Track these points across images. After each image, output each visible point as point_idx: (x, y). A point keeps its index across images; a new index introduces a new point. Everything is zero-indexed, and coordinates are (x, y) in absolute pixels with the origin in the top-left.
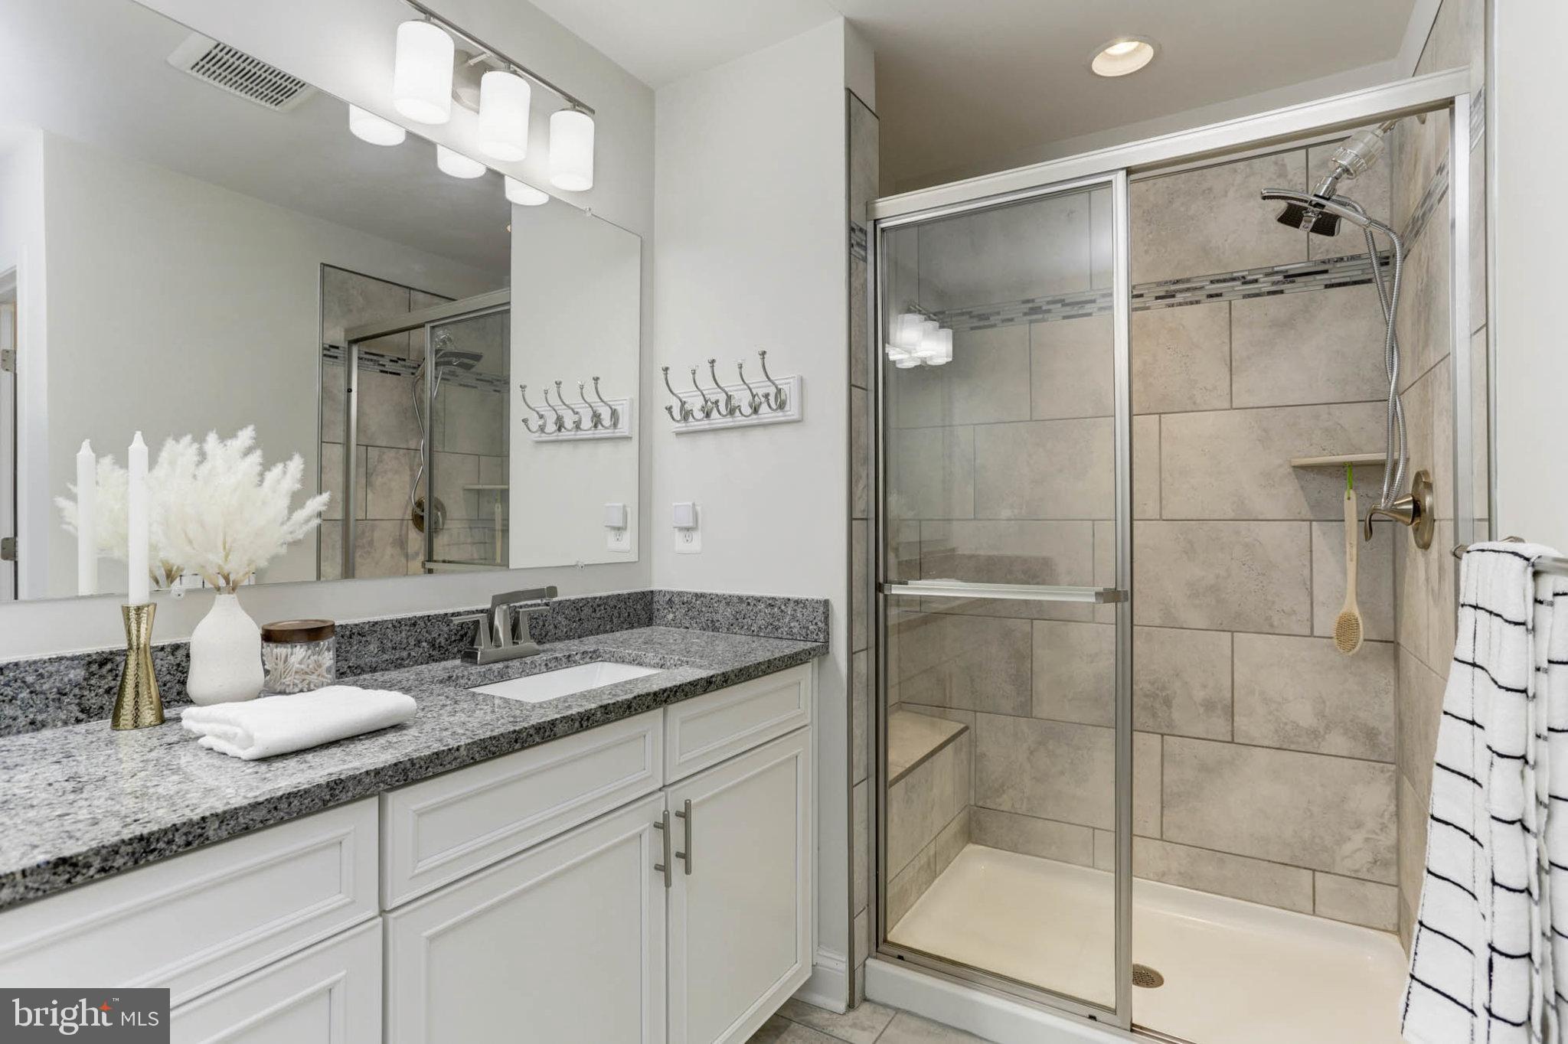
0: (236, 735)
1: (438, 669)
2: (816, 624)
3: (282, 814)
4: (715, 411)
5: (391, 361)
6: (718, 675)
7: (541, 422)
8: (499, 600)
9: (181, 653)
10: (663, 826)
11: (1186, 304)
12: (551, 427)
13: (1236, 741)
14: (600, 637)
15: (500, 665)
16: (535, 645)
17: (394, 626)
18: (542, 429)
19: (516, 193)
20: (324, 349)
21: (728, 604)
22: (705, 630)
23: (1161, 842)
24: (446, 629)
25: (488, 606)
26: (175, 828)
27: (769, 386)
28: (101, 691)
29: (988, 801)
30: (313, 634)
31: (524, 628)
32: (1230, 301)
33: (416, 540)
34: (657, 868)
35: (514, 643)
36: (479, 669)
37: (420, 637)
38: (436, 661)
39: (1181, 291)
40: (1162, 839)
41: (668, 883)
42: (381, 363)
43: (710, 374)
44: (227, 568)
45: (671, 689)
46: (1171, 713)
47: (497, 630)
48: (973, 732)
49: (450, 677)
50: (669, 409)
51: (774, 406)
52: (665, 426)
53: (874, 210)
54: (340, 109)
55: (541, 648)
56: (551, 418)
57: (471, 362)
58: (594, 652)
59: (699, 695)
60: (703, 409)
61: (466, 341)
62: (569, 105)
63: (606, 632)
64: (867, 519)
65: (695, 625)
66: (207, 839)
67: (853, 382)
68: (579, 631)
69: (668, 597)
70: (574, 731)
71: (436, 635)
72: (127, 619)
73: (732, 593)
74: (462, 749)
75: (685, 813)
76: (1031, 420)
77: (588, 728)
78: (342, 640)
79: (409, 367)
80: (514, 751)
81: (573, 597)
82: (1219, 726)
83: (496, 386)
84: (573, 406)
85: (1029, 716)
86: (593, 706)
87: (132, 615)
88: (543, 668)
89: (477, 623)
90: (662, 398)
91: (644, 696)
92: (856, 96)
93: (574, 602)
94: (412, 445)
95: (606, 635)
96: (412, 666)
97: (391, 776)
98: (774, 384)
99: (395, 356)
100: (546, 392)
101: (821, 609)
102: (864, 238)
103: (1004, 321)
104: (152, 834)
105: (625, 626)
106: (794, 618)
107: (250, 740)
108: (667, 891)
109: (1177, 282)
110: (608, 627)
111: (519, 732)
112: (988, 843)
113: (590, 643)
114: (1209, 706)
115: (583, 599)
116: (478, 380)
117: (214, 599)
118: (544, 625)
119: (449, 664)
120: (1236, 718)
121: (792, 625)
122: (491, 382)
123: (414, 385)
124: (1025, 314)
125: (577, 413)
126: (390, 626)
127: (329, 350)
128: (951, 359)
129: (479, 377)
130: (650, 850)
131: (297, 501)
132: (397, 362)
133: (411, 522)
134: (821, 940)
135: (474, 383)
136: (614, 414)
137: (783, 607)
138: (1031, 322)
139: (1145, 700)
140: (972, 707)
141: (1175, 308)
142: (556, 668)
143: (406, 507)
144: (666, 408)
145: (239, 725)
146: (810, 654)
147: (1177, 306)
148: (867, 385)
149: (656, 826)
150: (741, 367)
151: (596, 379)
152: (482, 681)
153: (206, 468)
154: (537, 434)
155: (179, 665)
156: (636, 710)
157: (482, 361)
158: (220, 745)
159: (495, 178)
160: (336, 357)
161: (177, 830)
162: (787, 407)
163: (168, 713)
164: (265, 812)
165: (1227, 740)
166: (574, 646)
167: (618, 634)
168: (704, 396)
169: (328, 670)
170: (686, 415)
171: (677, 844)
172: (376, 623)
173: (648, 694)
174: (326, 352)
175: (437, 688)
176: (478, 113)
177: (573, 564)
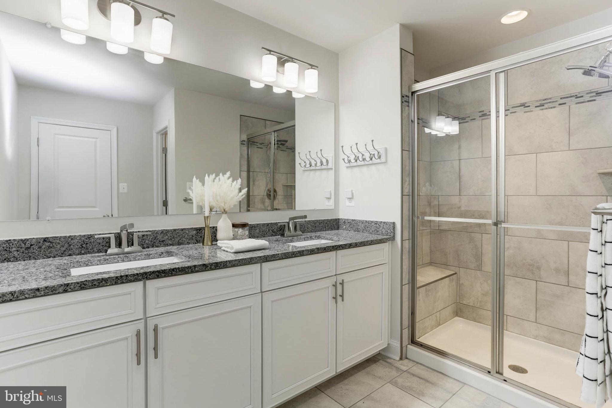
0: (229, 247)
1: (274, 238)
2: (390, 230)
3: (241, 263)
4: (358, 160)
5: (260, 144)
6: (353, 243)
7: (305, 164)
8: (291, 219)
9: (215, 229)
10: (335, 286)
11: (549, 108)
12: (308, 166)
13: (570, 286)
14: (322, 232)
15: (291, 238)
16: (301, 233)
17: (263, 225)
18: (305, 166)
19: (295, 95)
20: (241, 142)
21: (362, 223)
22: (355, 231)
23: (536, 324)
24: (276, 227)
25: (288, 221)
26: (222, 262)
27: (375, 151)
28: (200, 237)
29: (464, 301)
30: (243, 226)
31: (298, 227)
32: (570, 106)
33: (267, 202)
34: (333, 298)
35: (295, 232)
36: (285, 238)
37: (269, 229)
38: (274, 236)
39: (547, 103)
40: (536, 322)
41: (336, 303)
42: (257, 145)
43: (356, 147)
44: (225, 207)
45: (338, 246)
46: (540, 272)
47: (290, 228)
48: (458, 275)
49: (277, 240)
50: (344, 159)
51: (377, 158)
52: (343, 166)
53: (411, 88)
54: (247, 82)
55: (303, 234)
56: (308, 162)
57: (284, 143)
58: (319, 236)
59: (347, 249)
60: (354, 159)
61: (283, 136)
62: (310, 67)
63: (324, 231)
64: (409, 195)
65: (352, 230)
66: (227, 266)
67: (403, 149)
68: (315, 230)
69: (343, 221)
70: (309, 254)
71: (274, 229)
72: (205, 219)
73: (363, 219)
74: (280, 254)
75: (342, 283)
76: (482, 157)
77: (313, 254)
78: (250, 228)
79: (265, 146)
80: (293, 257)
81: (313, 219)
82: (563, 280)
83: (293, 150)
84: (314, 159)
85: (481, 270)
86: (314, 248)
87: (206, 218)
88: (303, 240)
89: (285, 225)
90: (342, 156)
91: (329, 247)
92: (404, 50)
93: (313, 221)
94: (266, 171)
95: (323, 232)
96: (267, 237)
97: (263, 259)
98: (376, 150)
99: (261, 142)
100: (306, 154)
101: (392, 225)
102: (408, 98)
103: (471, 120)
104: (218, 262)
105: (330, 229)
106: (383, 228)
107: (232, 248)
108: (336, 305)
109: (545, 99)
110: (324, 229)
111: (294, 252)
112: (464, 317)
113: (318, 234)
114: (557, 271)
115: (316, 220)
116: (287, 148)
117: (222, 215)
118: (304, 228)
119: (277, 237)
120: (570, 277)
121: (383, 230)
122: (291, 149)
123: (267, 151)
124: (480, 117)
125: (316, 161)
126: (262, 225)
127: (242, 142)
128: (458, 133)
129: (287, 147)
130: (331, 292)
131: (240, 190)
132: (261, 144)
133: (266, 196)
134: (391, 336)
135: (285, 149)
136: (327, 161)
137: (380, 224)
138: (482, 119)
139: (529, 267)
140: (458, 266)
141: (544, 110)
142: (307, 240)
143: (265, 191)
144: (343, 159)
145: (230, 244)
146: (387, 239)
147: (545, 109)
148: (409, 150)
149: (333, 285)
150: (366, 145)
151: (321, 150)
152: (286, 242)
153: (221, 182)
154: (304, 168)
155: (214, 232)
156: (327, 250)
157: (288, 142)
158: (226, 249)
159: (289, 93)
160: (244, 144)
161: (222, 263)
162: (381, 158)
163: (213, 243)
164: (237, 262)
165: (566, 285)
166: (313, 234)
167: (327, 232)
168: (355, 154)
169: (247, 235)
170: (349, 161)
171: (339, 292)
172: (258, 224)
173: (331, 246)
174: (242, 143)
175: (274, 242)
176: (284, 74)
177: (314, 209)
